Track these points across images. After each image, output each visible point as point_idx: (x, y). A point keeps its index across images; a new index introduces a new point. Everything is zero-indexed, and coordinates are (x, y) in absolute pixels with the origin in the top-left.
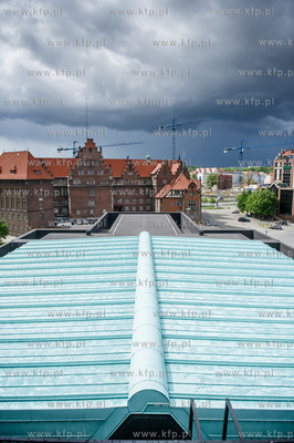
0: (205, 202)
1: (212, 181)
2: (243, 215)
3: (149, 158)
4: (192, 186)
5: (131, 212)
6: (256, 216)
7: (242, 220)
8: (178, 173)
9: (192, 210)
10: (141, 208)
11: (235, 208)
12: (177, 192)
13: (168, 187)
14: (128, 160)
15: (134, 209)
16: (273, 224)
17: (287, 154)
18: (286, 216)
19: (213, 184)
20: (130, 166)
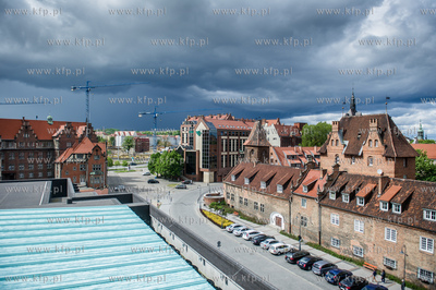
0: (118, 165)
1: (128, 144)
2: (153, 176)
3: (50, 119)
4: (97, 149)
5: (27, 179)
6: (165, 177)
7: (151, 182)
8: (83, 136)
9: (97, 174)
10: (40, 174)
11: (147, 171)
12: (80, 156)
13: (71, 151)
14: (23, 121)
15: (31, 175)
16: (180, 184)
17: (192, 119)
18: (192, 176)
19: (129, 147)
20: (26, 127)
